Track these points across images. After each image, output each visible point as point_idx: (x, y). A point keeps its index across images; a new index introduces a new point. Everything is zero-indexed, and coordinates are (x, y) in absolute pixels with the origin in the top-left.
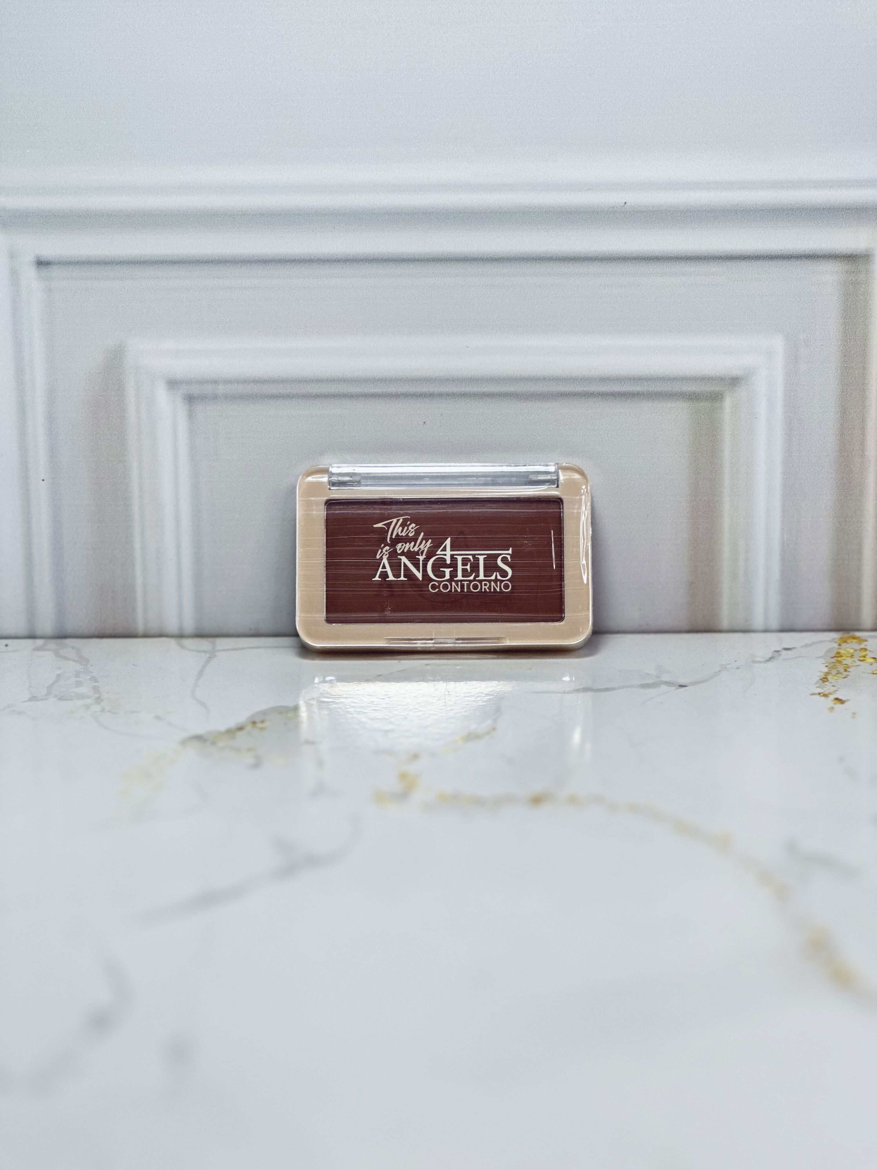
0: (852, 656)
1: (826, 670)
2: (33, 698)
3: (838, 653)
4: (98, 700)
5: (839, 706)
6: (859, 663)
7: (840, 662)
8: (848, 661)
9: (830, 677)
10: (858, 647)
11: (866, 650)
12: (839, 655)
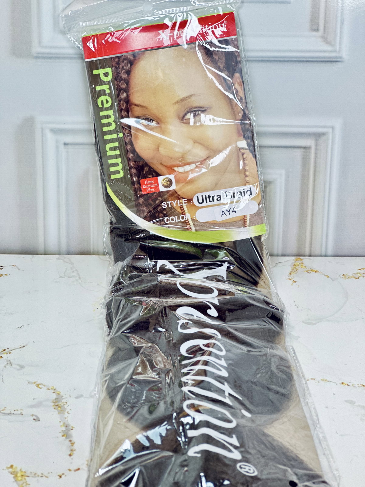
0: (299, 265)
1: (291, 270)
2: (60, 277)
3: (295, 264)
4: (80, 278)
5: (294, 283)
6: (300, 268)
7: (295, 268)
8: (297, 267)
9: (292, 273)
10: (300, 262)
11: (302, 263)
12: (295, 265)
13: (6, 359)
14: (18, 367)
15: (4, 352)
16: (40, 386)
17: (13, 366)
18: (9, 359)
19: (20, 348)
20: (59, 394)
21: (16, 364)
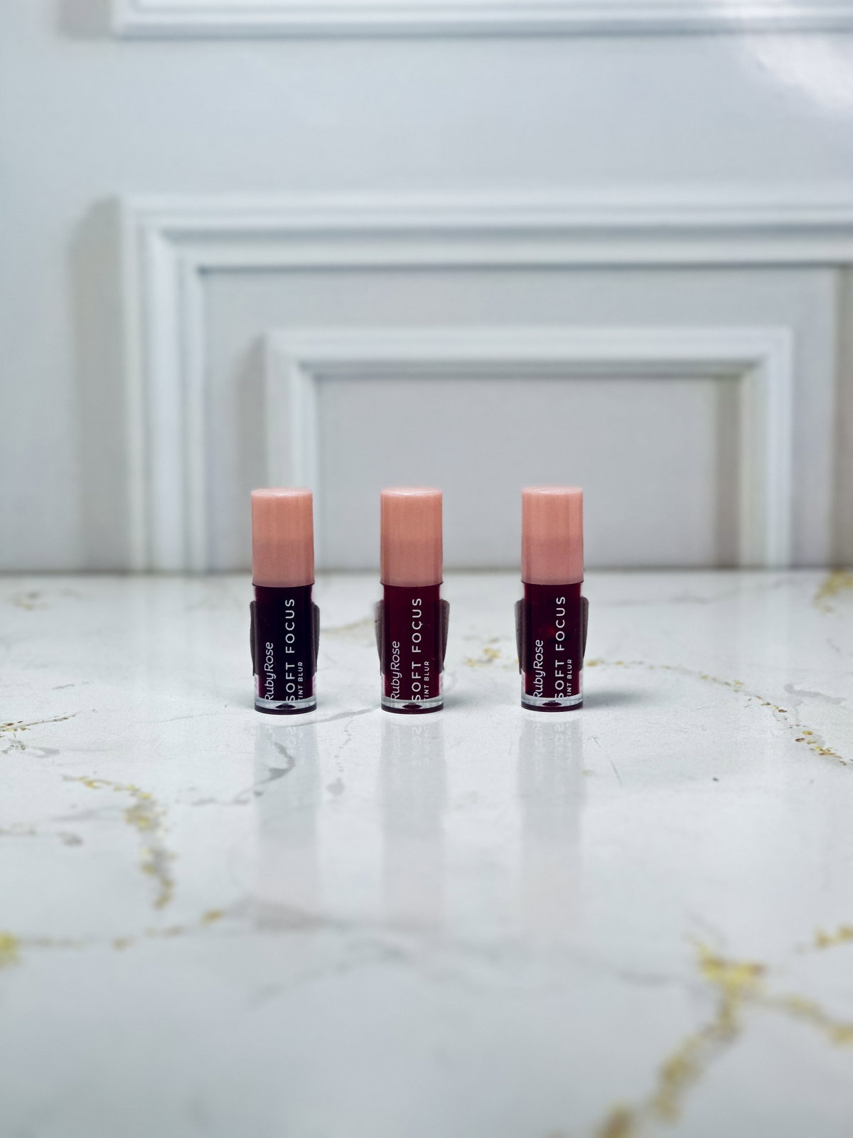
12: (829, 584)
13: (9, 740)
14: (41, 753)
15: (9, 727)
16: (96, 784)
17: (26, 750)
18: (18, 738)
19: (55, 720)
20: (146, 798)
21: (35, 748)
